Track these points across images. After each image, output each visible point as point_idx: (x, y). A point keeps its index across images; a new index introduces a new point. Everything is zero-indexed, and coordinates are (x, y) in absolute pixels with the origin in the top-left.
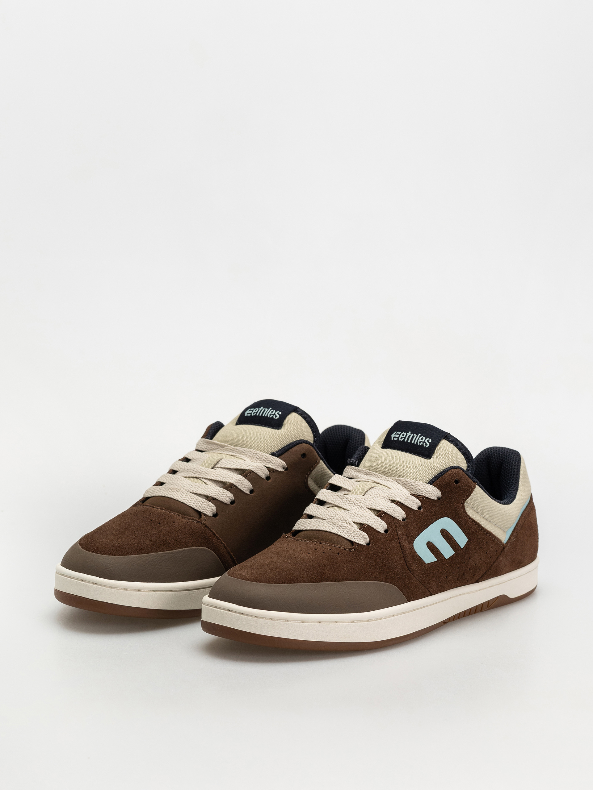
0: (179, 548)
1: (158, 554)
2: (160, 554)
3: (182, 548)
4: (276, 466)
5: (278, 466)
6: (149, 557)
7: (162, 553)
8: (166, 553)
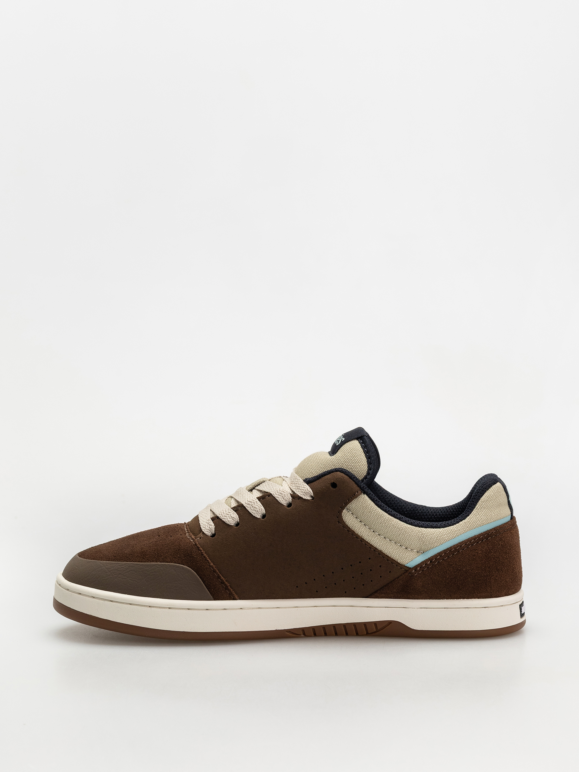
0: (153, 561)
1: (127, 563)
2: (128, 564)
3: (158, 562)
4: (302, 493)
5: (304, 493)
6: (116, 565)
7: (131, 563)
8: (135, 564)
